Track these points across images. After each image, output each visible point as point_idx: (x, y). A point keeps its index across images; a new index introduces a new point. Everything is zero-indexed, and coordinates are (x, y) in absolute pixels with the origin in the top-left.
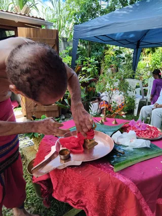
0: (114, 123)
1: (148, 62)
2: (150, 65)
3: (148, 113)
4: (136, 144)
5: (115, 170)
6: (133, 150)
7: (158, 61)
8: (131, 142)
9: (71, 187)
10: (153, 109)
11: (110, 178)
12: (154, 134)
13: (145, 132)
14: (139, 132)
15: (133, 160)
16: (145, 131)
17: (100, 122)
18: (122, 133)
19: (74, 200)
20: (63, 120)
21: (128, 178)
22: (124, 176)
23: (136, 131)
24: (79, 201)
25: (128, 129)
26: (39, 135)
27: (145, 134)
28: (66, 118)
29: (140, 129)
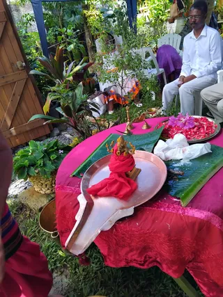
0: (144, 127)
1: (147, 14)
2: (151, 19)
3: (173, 92)
4: (192, 153)
5: (183, 204)
6: (191, 163)
7: (161, 10)
8: (183, 152)
9: (130, 246)
10: (179, 86)
11: (182, 219)
12: (207, 130)
13: (195, 130)
14: (187, 132)
15: (201, 181)
16: (194, 128)
17: (126, 132)
18: (165, 141)
19: (139, 259)
20: (59, 135)
21: (204, 210)
22: (199, 208)
23: (182, 133)
24: (145, 257)
25: (170, 133)
26: (37, 171)
27: (195, 133)
28: (61, 131)
29: (186, 128)
